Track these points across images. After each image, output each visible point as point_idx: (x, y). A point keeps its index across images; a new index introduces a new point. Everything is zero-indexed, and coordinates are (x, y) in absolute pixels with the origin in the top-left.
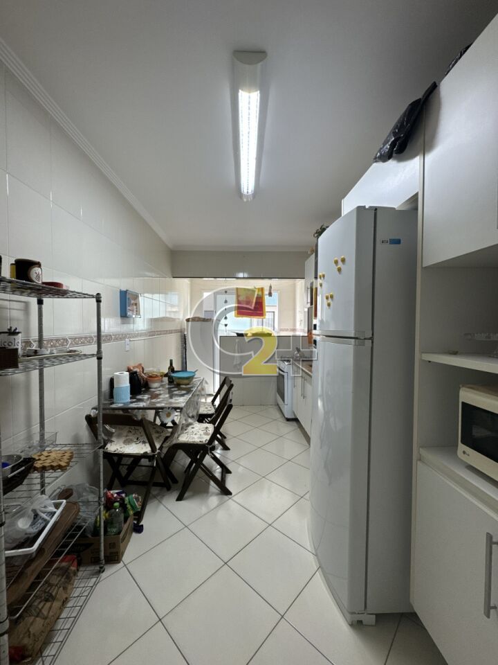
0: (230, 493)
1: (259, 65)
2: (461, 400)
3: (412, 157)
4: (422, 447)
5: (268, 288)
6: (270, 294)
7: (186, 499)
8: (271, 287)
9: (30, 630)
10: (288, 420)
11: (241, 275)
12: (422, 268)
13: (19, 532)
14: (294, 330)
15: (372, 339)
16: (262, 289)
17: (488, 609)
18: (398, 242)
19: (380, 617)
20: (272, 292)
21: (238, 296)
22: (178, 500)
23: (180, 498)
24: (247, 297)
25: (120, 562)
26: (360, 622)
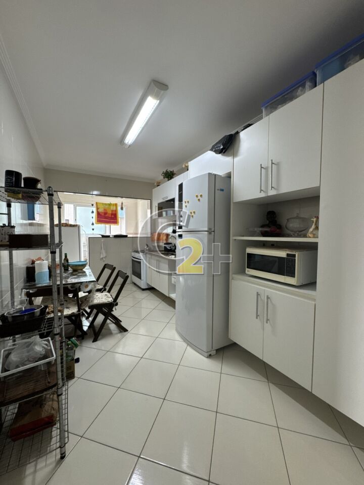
0: (127, 331)
1: (162, 92)
2: (247, 252)
3: (228, 156)
4: (234, 274)
5: (120, 204)
6: (122, 208)
7: (99, 340)
8: (122, 203)
9: (53, 407)
10: (143, 290)
11: (95, 193)
12: (233, 203)
13: (37, 353)
14: (137, 234)
15: (214, 231)
16: (116, 205)
17: (257, 316)
18: (222, 190)
19: (218, 351)
20: (123, 207)
21: (97, 209)
22: (93, 342)
23: (95, 340)
24: (105, 210)
25: (74, 378)
26: (210, 355)
